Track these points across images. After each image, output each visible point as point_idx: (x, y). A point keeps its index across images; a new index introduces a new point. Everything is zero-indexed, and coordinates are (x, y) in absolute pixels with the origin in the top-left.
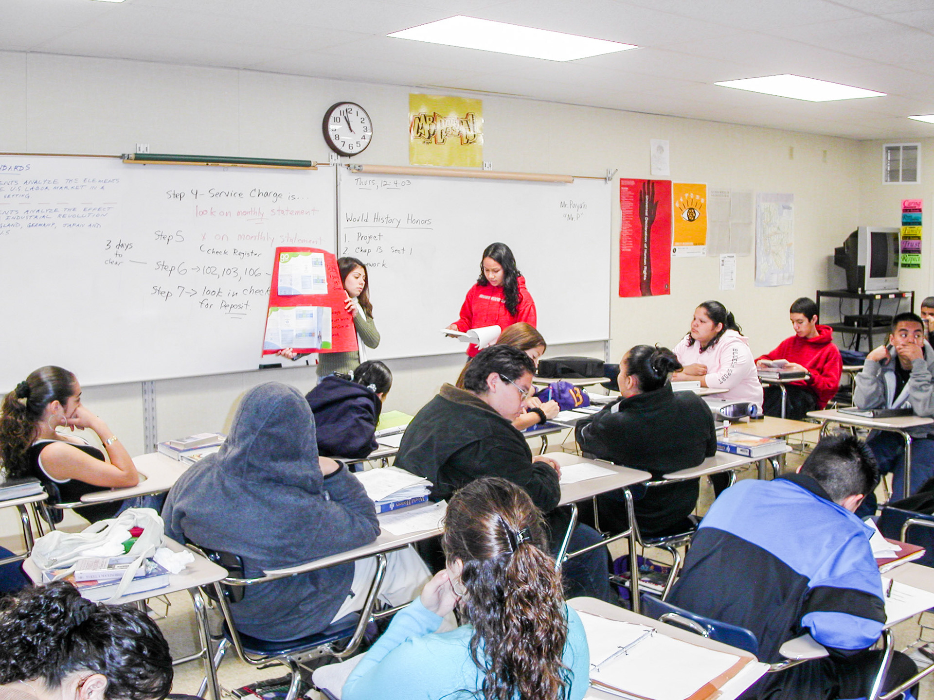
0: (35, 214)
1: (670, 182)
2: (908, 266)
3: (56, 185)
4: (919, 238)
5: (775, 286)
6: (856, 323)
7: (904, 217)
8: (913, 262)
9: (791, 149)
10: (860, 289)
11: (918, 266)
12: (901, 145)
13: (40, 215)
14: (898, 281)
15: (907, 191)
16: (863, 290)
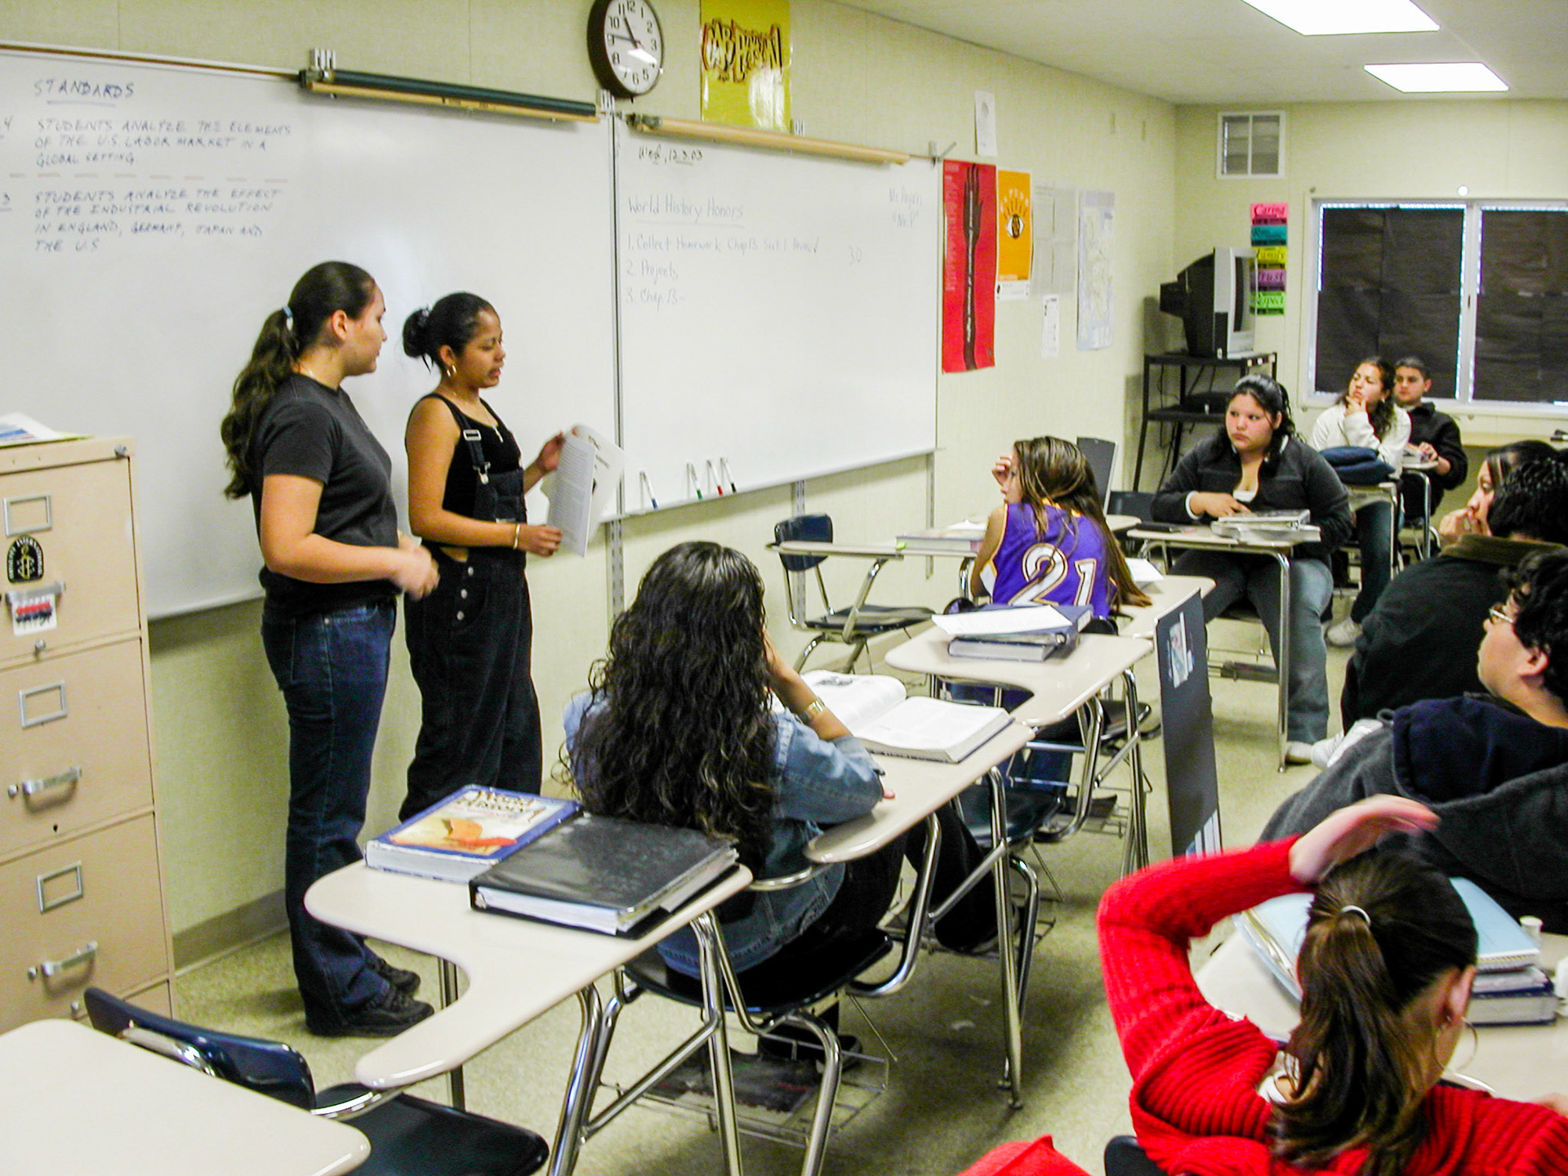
0: (145, 201)
1: (994, 168)
2: (1262, 311)
3: (182, 135)
4: (1282, 266)
5: (1097, 349)
6: (1207, 408)
7: (1254, 232)
8: (1271, 306)
9: (1113, 116)
10: (1220, 351)
11: (1281, 311)
12: (1251, 114)
13: (153, 203)
14: (1252, 336)
15: (1261, 190)
16: (1225, 353)
